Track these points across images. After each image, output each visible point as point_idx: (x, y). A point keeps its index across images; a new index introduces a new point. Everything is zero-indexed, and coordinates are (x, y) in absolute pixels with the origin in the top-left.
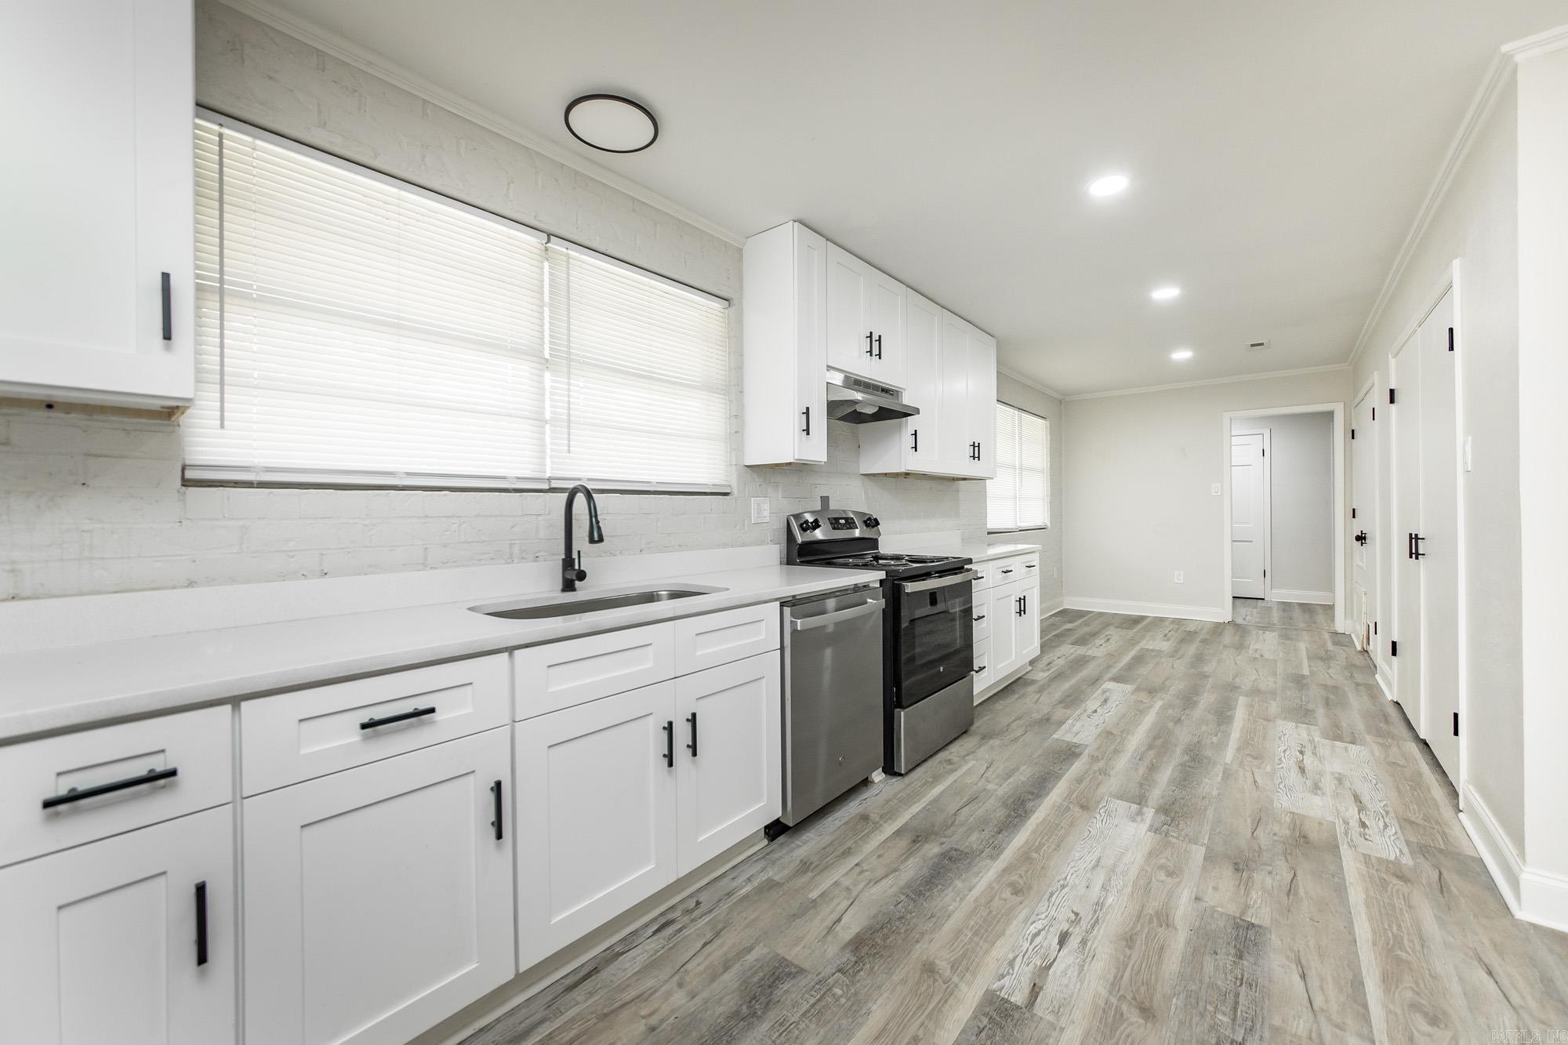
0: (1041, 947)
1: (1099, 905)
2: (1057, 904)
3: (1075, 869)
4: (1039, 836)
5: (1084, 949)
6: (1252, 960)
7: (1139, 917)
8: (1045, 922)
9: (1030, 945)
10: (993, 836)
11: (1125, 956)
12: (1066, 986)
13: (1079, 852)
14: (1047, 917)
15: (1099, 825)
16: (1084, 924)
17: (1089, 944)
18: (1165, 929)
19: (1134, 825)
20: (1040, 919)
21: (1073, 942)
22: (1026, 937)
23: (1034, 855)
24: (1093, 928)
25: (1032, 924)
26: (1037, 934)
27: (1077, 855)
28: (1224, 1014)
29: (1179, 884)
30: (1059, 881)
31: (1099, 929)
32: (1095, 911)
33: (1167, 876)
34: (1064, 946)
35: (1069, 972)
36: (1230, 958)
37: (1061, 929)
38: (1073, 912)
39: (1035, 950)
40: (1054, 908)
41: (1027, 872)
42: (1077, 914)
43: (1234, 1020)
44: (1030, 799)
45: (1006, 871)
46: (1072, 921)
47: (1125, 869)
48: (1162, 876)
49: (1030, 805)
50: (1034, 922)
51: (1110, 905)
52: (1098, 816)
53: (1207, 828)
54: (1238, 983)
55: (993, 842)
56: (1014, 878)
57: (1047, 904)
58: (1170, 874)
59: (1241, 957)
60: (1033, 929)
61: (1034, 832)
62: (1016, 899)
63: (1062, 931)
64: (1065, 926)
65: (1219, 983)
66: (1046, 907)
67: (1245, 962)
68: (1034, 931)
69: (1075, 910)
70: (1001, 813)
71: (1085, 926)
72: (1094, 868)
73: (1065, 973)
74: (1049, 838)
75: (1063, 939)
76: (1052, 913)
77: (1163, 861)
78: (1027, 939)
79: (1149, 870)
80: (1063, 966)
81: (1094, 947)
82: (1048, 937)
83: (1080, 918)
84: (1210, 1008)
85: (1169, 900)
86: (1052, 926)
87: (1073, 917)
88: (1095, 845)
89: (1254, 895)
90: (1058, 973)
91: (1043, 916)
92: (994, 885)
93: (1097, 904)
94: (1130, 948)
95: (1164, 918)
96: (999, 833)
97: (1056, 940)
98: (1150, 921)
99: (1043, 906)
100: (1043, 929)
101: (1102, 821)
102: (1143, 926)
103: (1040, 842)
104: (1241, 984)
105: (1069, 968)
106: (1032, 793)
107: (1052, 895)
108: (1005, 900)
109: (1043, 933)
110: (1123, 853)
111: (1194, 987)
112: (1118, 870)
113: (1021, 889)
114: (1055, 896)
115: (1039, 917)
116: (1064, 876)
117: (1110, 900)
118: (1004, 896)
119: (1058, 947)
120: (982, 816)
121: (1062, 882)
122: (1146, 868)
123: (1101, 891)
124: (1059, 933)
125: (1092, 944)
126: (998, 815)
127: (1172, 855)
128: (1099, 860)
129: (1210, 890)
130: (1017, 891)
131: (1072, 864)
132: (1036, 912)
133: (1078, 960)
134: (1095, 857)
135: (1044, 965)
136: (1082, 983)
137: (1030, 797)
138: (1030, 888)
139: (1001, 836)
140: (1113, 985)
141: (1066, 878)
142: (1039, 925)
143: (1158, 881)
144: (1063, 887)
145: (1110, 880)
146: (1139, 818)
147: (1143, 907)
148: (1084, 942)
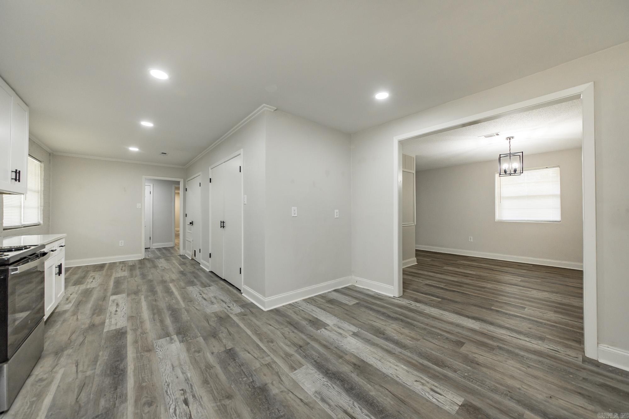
0: (181, 413)
1: (187, 380)
2: (172, 393)
3: (166, 375)
4: (139, 375)
5: (196, 398)
6: (237, 358)
7: (202, 373)
8: (174, 403)
9: (176, 416)
10: (114, 393)
11: (210, 388)
12: (202, 416)
13: (162, 368)
14: (172, 401)
15: (161, 353)
16: (188, 391)
17: (196, 395)
18: (212, 369)
19: (173, 344)
20: (171, 404)
21: (191, 400)
22: (172, 416)
23: (144, 384)
24: (192, 389)
25: (169, 409)
26: (175, 410)
27: (163, 370)
28: (244, 378)
29: (204, 353)
30: (165, 385)
31: (194, 386)
32: (188, 383)
33: (199, 353)
34: (189, 404)
35: (199, 411)
36: (233, 362)
37: (182, 400)
38: (180, 390)
39: (180, 416)
40: (172, 395)
41: (147, 393)
42: (182, 390)
43: (247, 377)
44: (119, 364)
45: (136, 401)
46: (183, 394)
47: (184, 361)
48: (197, 354)
49: (121, 366)
50: (170, 407)
51: (191, 377)
52: (157, 350)
53: (196, 330)
54: (240, 367)
55: (117, 396)
56: (144, 400)
57: (168, 397)
58: (199, 352)
59: (235, 360)
60: (172, 411)
61: (135, 375)
62: (153, 407)
63: (183, 400)
64: (182, 398)
65: (237, 371)
66: (169, 398)
67: (237, 360)
68: (173, 411)
69: (180, 389)
70: (108, 381)
71: (189, 391)
72: (173, 369)
73: (197, 412)
74: (145, 372)
75: (186, 402)
76: (173, 398)
77: (193, 350)
78: (173, 416)
79: (192, 355)
80: (195, 411)
81: (198, 394)
82: (180, 407)
83: (185, 390)
84: (240, 379)
85: (206, 360)
86: (178, 402)
87: (182, 392)
88: (166, 361)
89: (224, 341)
90: (196, 415)
91: (171, 402)
92: (137, 411)
93: (186, 380)
94: (208, 384)
95: (209, 367)
96: (116, 389)
97: (184, 405)
98: (207, 371)
99: (168, 398)
100: (176, 406)
101: (160, 351)
102: (206, 374)
103: (142, 377)
104: (241, 367)
105: (197, 409)
106: (118, 361)
107: (167, 392)
108: (148, 412)
109: (177, 408)
110: (179, 356)
111: (233, 378)
112: (182, 363)
113: (152, 402)
114: (168, 391)
115: (170, 404)
116: (165, 381)
117: (189, 375)
118: (146, 411)
119: (187, 407)
120: (97, 389)
121: (166, 384)
122: (190, 356)
123: (183, 374)
124: (182, 402)
125: (197, 394)
126: (107, 382)
127: (194, 346)
128: (173, 366)
129: (214, 348)
130: (150, 404)
131: (164, 374)
132: (167, 404)
133: (198, 404)
134: (170, 365)
135: (188, 418)
136: (205, 409)
137: (118, 363)
138: (155, 398)
139: (118, 390)
140: (214, 399)
141: (166, 382)
142: (173, 407)
143: (197, 357)
144: (168, 385)
145: (183, 369)
146: (173, 341)
147: (200, 368)
148: (194, 396)
